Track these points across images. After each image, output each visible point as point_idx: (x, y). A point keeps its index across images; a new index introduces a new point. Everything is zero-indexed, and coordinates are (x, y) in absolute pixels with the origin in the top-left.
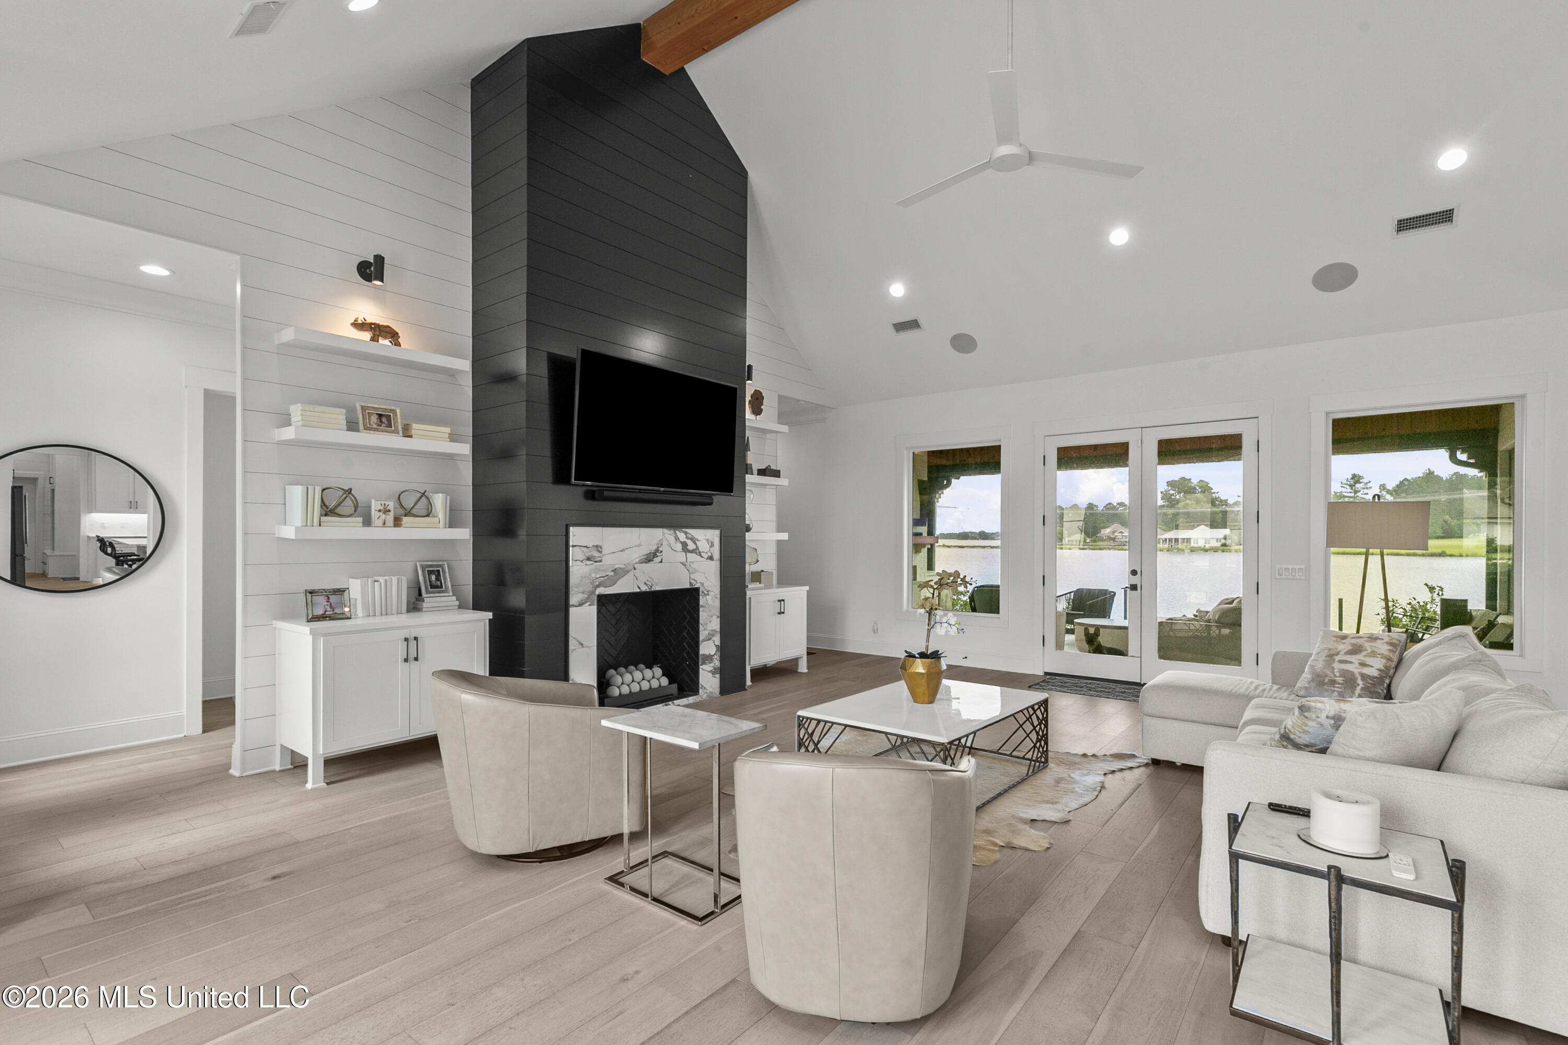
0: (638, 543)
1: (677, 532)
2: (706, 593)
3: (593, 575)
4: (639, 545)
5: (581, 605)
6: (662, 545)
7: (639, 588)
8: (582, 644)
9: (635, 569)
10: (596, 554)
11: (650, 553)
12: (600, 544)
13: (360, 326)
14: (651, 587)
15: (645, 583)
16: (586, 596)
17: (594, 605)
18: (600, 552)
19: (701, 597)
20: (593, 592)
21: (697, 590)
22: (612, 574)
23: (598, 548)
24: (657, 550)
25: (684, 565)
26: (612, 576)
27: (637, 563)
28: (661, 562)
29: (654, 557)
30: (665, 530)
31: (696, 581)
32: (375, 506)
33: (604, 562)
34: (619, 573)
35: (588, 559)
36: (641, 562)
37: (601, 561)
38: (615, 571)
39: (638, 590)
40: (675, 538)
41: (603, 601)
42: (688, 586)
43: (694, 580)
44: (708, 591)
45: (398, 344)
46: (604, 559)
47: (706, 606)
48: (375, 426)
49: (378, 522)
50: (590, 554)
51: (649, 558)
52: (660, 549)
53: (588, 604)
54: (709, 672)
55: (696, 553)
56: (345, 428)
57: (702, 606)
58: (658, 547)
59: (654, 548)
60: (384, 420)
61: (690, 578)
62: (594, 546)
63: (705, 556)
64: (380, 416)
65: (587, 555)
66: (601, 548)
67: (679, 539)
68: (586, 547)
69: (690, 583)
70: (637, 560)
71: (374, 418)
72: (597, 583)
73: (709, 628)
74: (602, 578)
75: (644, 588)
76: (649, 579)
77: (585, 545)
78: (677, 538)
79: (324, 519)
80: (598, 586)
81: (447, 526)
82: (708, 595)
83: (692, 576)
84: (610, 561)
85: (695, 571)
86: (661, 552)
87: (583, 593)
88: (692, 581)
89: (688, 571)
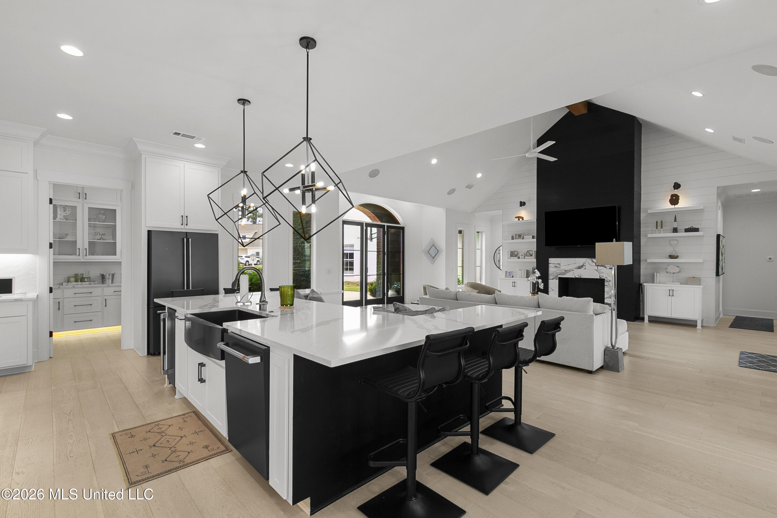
0: (574, 263)
1: (593, 259)
2: (608, 281)
3: (557, 272)
4: (575, 264)
5: (553, 279)
6: (585, 263)
7: (575, 276)
8: (553, 290)
9: (573, 270)
10: (558, 266)
11: (580, 266)
12: (560, 263)
13: (516, 218)
14: (580, 277)
15: (578, 275)
16: (555, 277)
17: (557, 280)
18: (560, 265)
19: (605, 282)
20: (557, 276)
21: (604, 279)
22: (564, 271)
23: (559, 264)
24: (583, 265)
25: (597, 271)
26: (564, 272)
27: (574, 269)
28: (585, 269)
29: (582, 267)
30: (587, 259)
31: (603, 276)
32: (520, 254)
33: (561, 268)
34: (566, 271)
35: (556, 267)
36: (576, 269)
37: (560, 268)
38: (565, 271)
39: (575, 277)
40: (592, 261)
41: (560, 279)
42: (599, 278)
43: (602, 276)
44: (610, 280)
45: (523, 219)
46: (561, 267)
47: (608, 286)
48: (517, 238)
49: (520, 258)
50: (556, 265)
51: (580, 268)
52: (585, 265)
53: (555, 279)
54: (610, 310)
55: (603, 267)
56: (511, 239)
57: (606, 285)
58: (584, 264)
59: (582, 264)
60: (520, 236)
61: (600, 275)
62: (557, 263)
63: (609, 268)
64: (519, 235)
65: (555, 266)
66: (560, 264)
67: (594, 262)
68: (555, 264)
69: (600, 277)
70: (574, 268)
71: (518, 236)
72: (558, 274)
73: (609, 294)
74: (560, 273)
75: (577, 277)
76: (579, 274)
77: (554, 263)
78: (593, 261)
79: (511, 257)
80: (559, 275)
81: (535, 258)
82: (610, 282)
83: (601, 274)
84: (563, 268)
85: (603, 273)
86: (585, 266)
87: (554, 276)
88: (601, 276)
89: (599, 273)
